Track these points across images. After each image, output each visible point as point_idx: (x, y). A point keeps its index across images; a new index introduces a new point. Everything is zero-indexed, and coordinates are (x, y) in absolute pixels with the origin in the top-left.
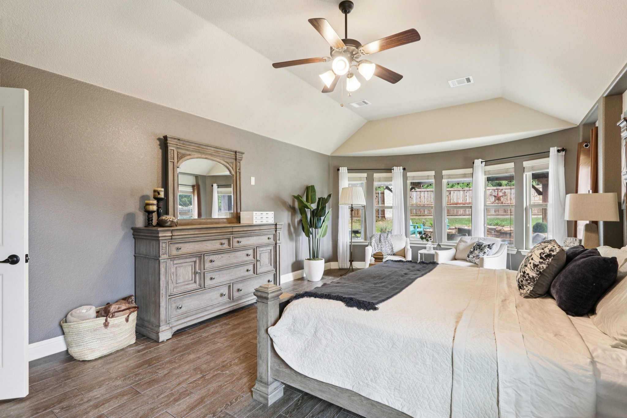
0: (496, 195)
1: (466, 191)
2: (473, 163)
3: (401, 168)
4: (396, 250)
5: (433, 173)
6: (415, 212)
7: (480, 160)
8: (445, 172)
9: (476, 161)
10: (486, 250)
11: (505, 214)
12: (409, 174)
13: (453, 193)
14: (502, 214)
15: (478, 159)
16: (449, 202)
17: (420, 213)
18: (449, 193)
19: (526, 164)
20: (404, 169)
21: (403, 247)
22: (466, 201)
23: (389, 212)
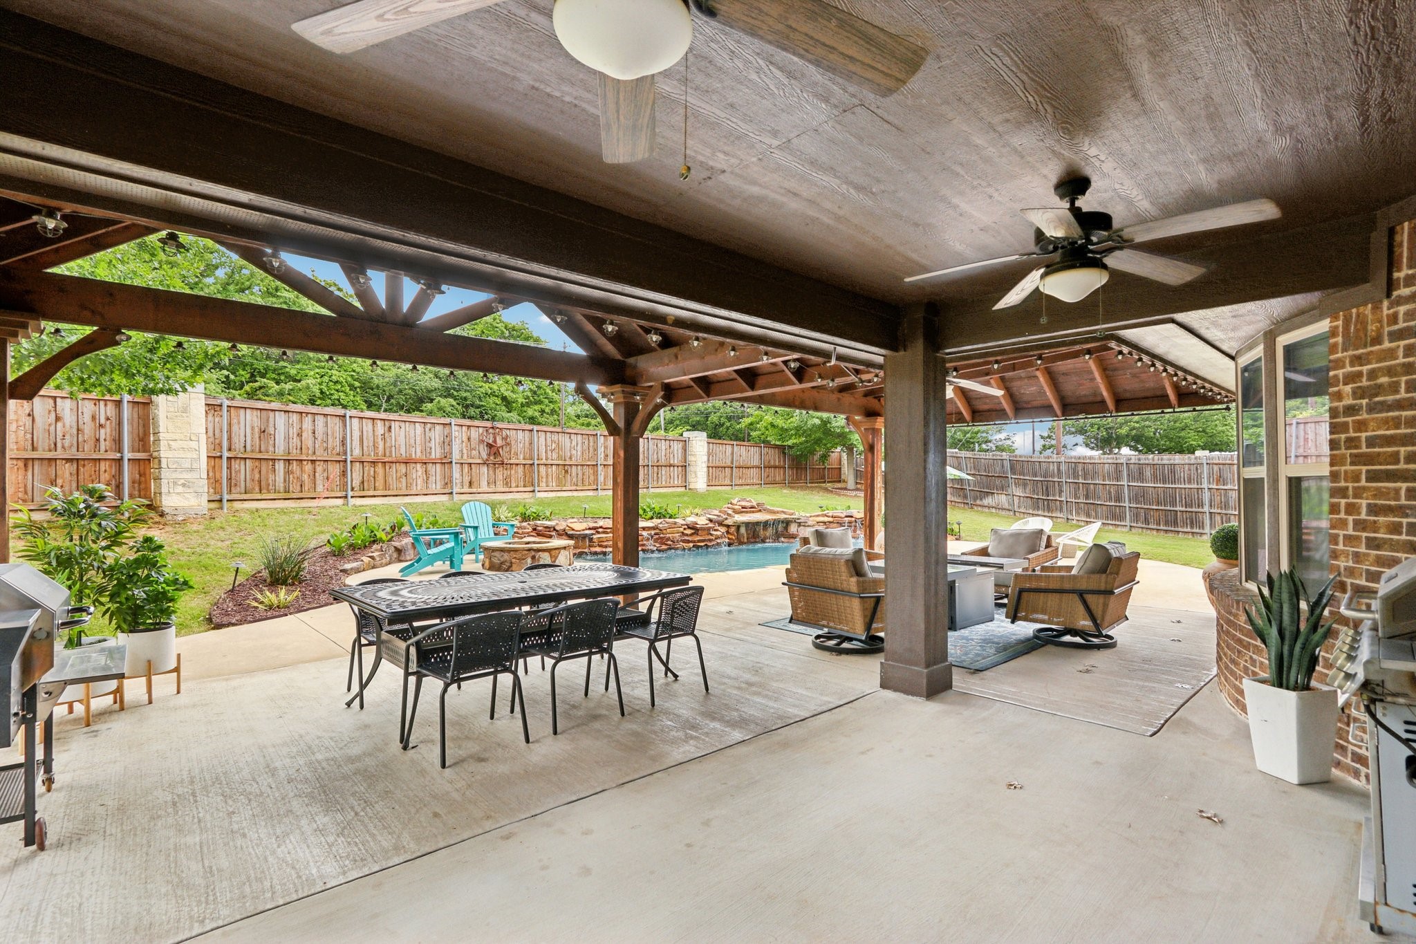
0: (491, 442)
1: (429, 425)
6: (282, 485)
11: (507, 490)
13: (397, 428)
14: (503, 490)
16: (388, 454)
17: (299, 488)
18: (386, 429)
22: (430, 453)
23: (184, 485)
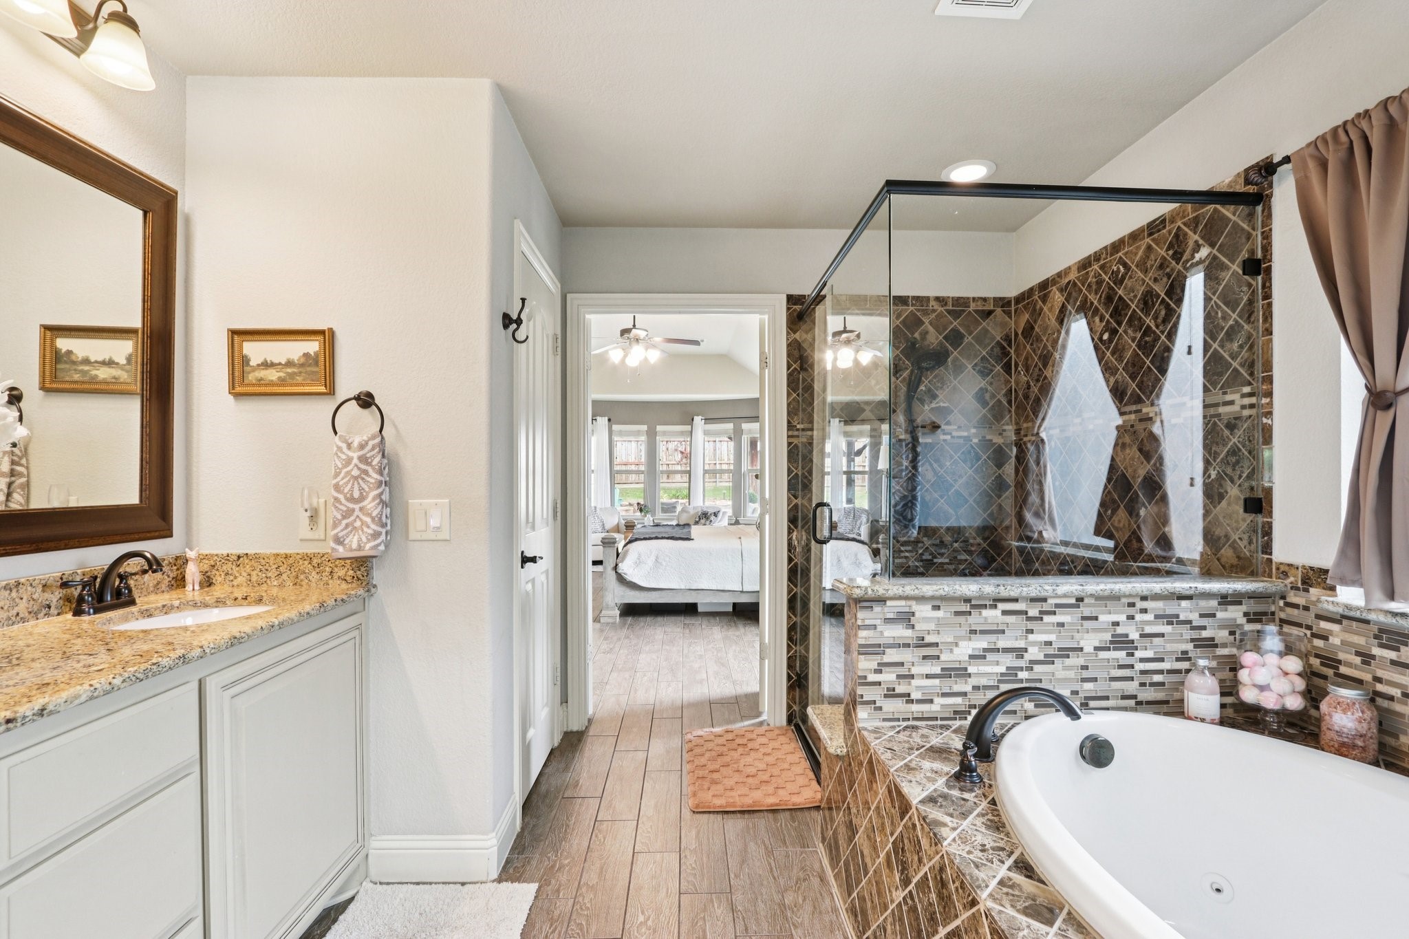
2: (693, 420)
3: (607, 418)
4: (608, 527)
5: (645, 428)
7: (700, 417)
8: (659, 428)
9: (695, 418)
10: (712, 518)
12: (615, 427)
15: (698, 416)
19: (745, 426)
20: (609, 420)
21: (616, 523)
